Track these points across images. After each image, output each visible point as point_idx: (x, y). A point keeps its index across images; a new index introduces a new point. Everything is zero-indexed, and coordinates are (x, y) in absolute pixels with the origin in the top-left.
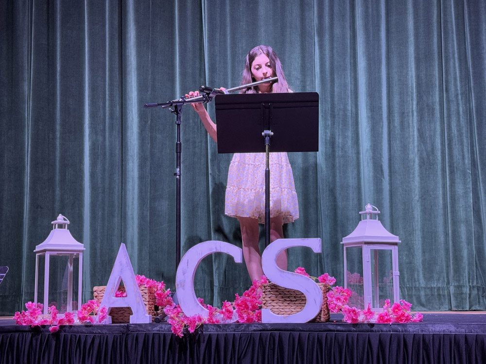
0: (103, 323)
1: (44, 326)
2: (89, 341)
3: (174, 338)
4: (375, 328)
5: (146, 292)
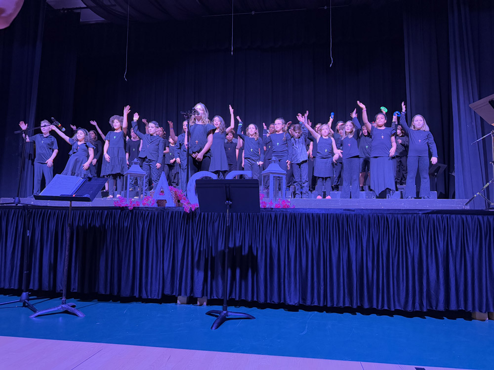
0: (153, 206)
1: (126, 207)
2: (147, 214)
3: (185, 213)
4: (273, 210)
5: (174, 193)
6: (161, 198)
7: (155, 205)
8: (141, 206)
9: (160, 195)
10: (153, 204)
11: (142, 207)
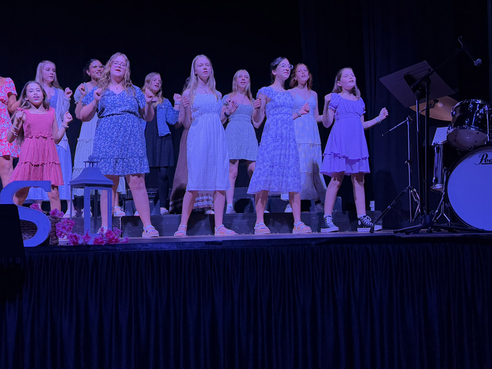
4: (91, 248)
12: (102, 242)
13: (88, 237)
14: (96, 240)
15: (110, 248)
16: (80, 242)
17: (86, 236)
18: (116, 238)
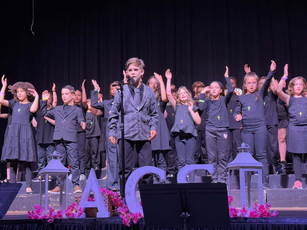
0: (80, 217)
1: (44, 220)
2: (72, 229)
3: (124, 227)
4: (248, 221)
5: (107, 198)
6: (91, 205)
7: (83, 216)
8: (64, 216)
9: (89, 201)
10: (80, 214)
11: (66, 219)
12: (257, 215)
13: (244, 210)
14: (251, 213)
15: (264, 221)
16: (239, 214)
17: (243, 210)
18: (267, 212)
